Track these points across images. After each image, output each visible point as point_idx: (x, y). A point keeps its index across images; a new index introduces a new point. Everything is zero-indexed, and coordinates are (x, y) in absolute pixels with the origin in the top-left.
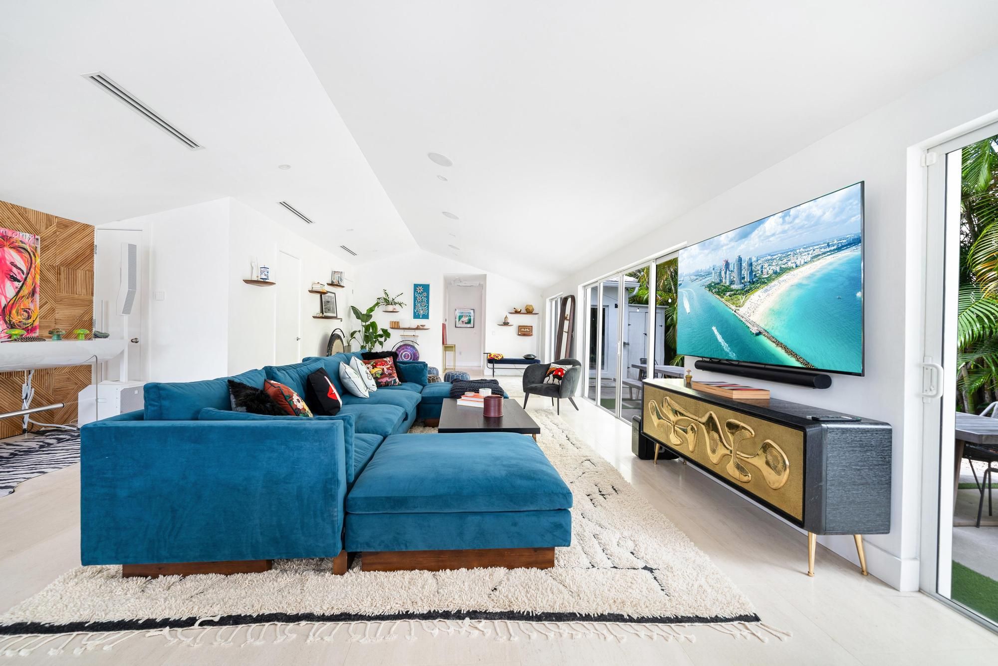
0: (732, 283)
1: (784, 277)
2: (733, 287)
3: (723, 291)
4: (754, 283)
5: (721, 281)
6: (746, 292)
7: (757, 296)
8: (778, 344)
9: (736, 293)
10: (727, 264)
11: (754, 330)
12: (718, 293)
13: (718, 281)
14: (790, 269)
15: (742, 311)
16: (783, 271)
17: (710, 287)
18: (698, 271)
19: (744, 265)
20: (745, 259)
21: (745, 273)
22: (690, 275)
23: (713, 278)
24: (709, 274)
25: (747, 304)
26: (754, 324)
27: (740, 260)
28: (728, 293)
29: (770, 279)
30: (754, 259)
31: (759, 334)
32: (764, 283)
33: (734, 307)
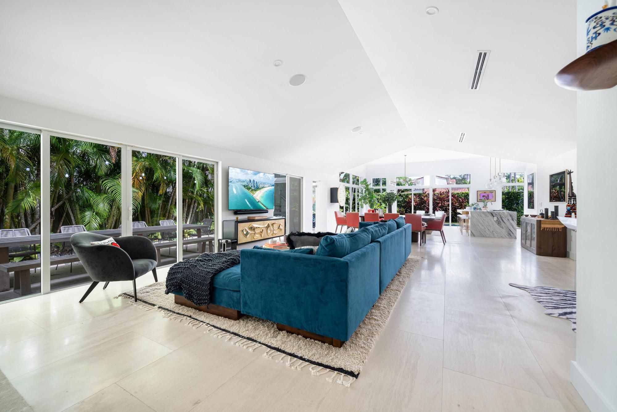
0: (252, 187)
1: (264, 189)
2: (252, 188)
3: (249, 189)
4: (257, 188)
5: (248, 185)
6: (255, 190)
7: (258, 192)
8: (262, 204)
9: (252, 190)
10: (250, 181)
11: (257, 201)
12: (247, 189)
13: (247, 185)
14: (265, 187)
15: (254, 195)
16: (263, 188)
17: (244, 186)
18: (239, 179)
19: (255, 183)
20: (255, 181)
21: (255, 185)
22: (236, 179)
23: (245, 184)
24: (244, 182)
25: (256, 194)
26: (257, 199)
27: (254, 181)
28: (250, 190)
29: (261, 189)
30: (257, 182)
31: (258, 202)
32: (260, 189)
33: (252, 194)
